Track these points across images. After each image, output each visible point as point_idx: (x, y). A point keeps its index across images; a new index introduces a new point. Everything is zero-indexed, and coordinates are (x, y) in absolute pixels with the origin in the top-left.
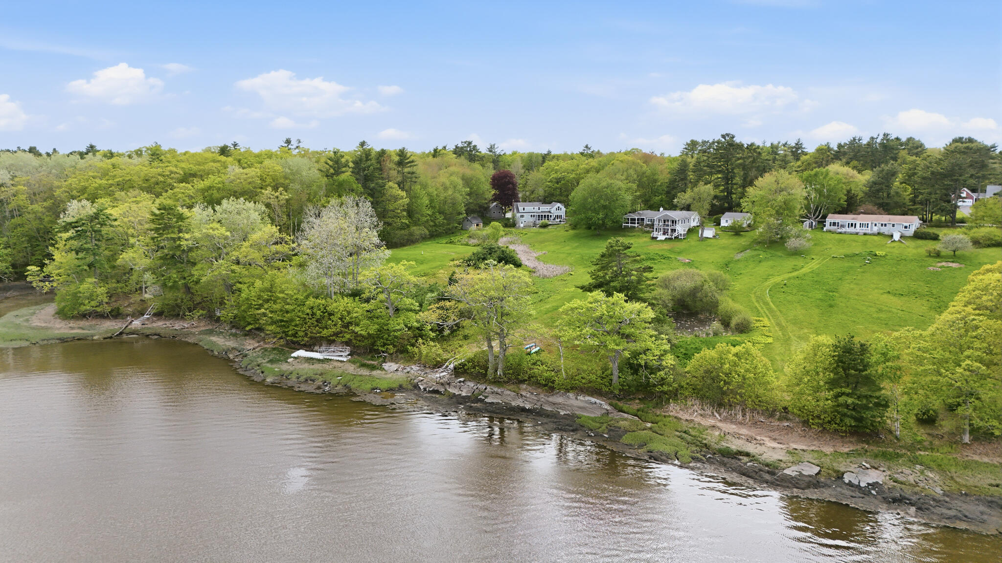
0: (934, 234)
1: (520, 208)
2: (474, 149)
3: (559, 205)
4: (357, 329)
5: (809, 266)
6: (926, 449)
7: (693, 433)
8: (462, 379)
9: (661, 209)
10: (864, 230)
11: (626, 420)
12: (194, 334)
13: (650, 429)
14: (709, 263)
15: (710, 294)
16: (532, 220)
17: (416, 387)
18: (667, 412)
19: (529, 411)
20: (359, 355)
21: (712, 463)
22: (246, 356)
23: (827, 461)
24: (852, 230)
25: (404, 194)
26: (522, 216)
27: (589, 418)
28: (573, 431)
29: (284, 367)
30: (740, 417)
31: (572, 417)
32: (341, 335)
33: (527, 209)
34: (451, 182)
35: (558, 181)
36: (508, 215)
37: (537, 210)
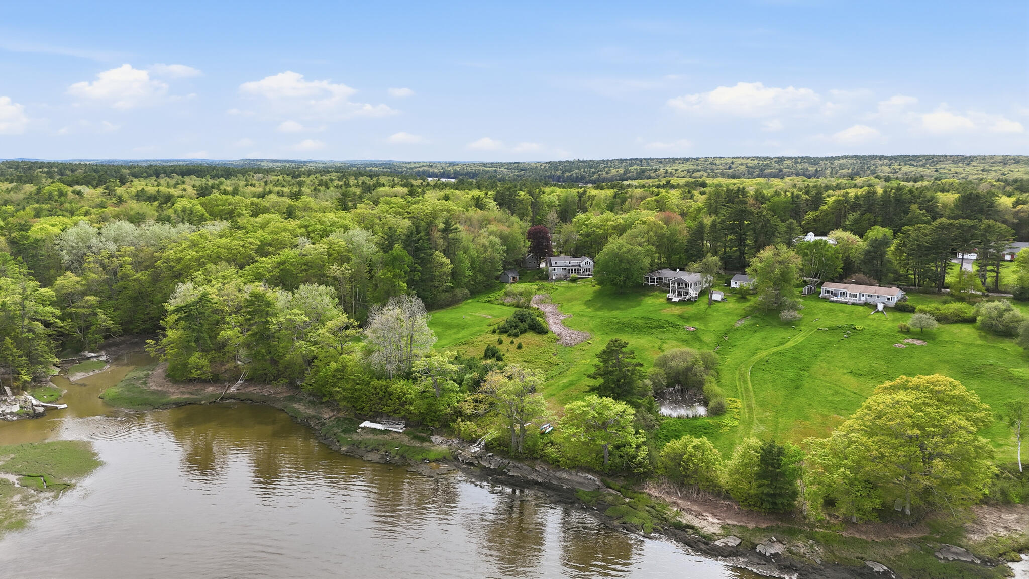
0: (912, 307)
1: (552, 262)
3: (588, 259)
4: (411, 408)
5: (796, 339)
6: (822, 527)
7: (658, 509)
8: (490, 454)
9: (678, 270)
10: (852, 300)
11: (611, 494)
12: (279, 400)
13: (628, 503)
14: (711, 332)
15: (698, 374)
16: (563, 273)
17: (456, 458)
18: (643, 489)
19: (540, 484)
20: (411, 427)
21: (666, 534)
22: (324, 424)
23: (747, 535)
24: (842, 299)
25: (448, 261)
26: (554, 270)
27: (584, 492)
28: (571, 503)
29: (355, 437)
30: (695, 495)
31: (572, 491)
32: (397, 412)
33: (560, 263)
34: (491, 242)
35: (588, 235)
36: (543, 265)
37: (567, 263)
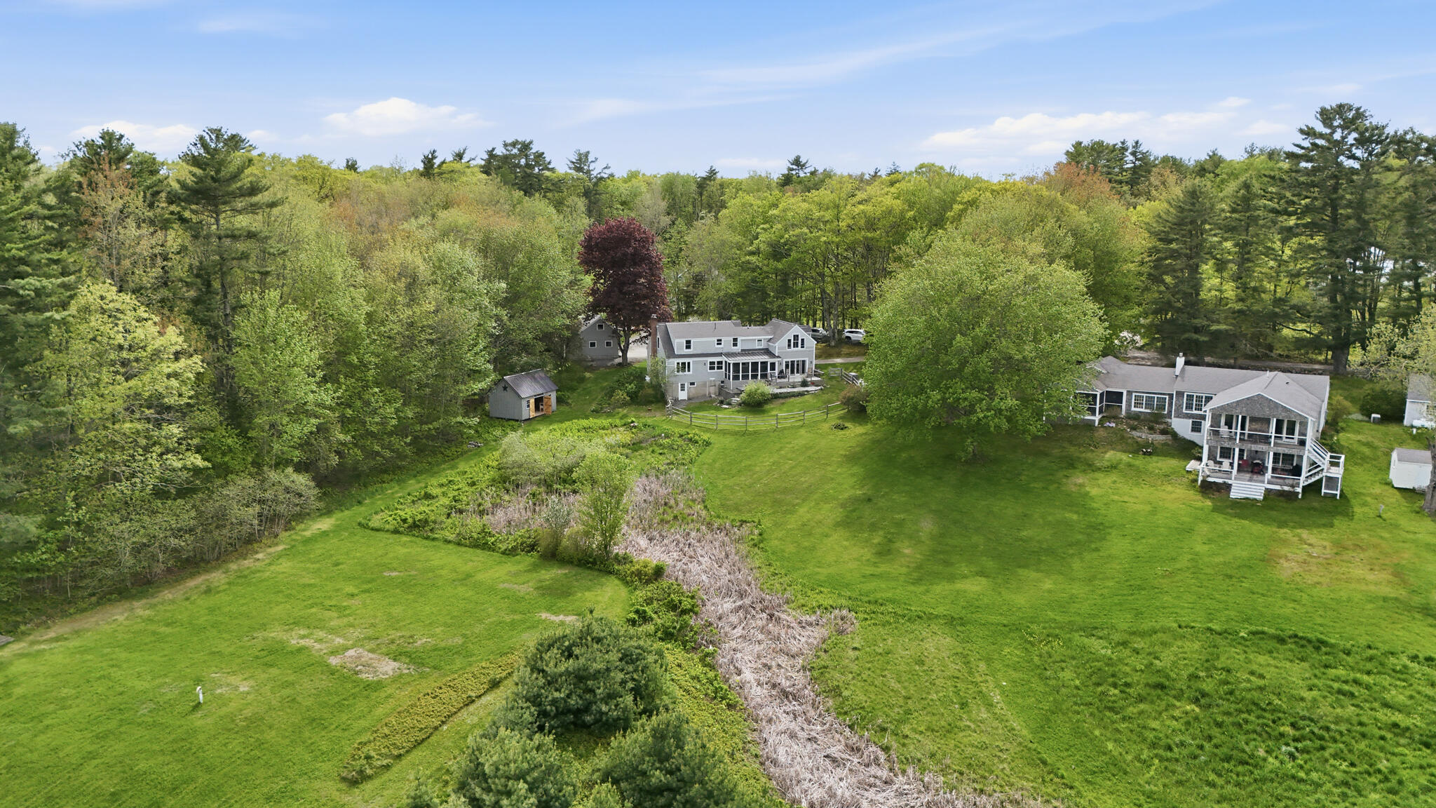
1: (674, 341)
2: (538, 164)
3: (796, 329)
9: (1181, 362)
16: (716, 376)
26: (684, 367)
33: (699, 345)
34: (439, 265)
35: (778, 251)
36: (638, 352)
37: (727, 346)
